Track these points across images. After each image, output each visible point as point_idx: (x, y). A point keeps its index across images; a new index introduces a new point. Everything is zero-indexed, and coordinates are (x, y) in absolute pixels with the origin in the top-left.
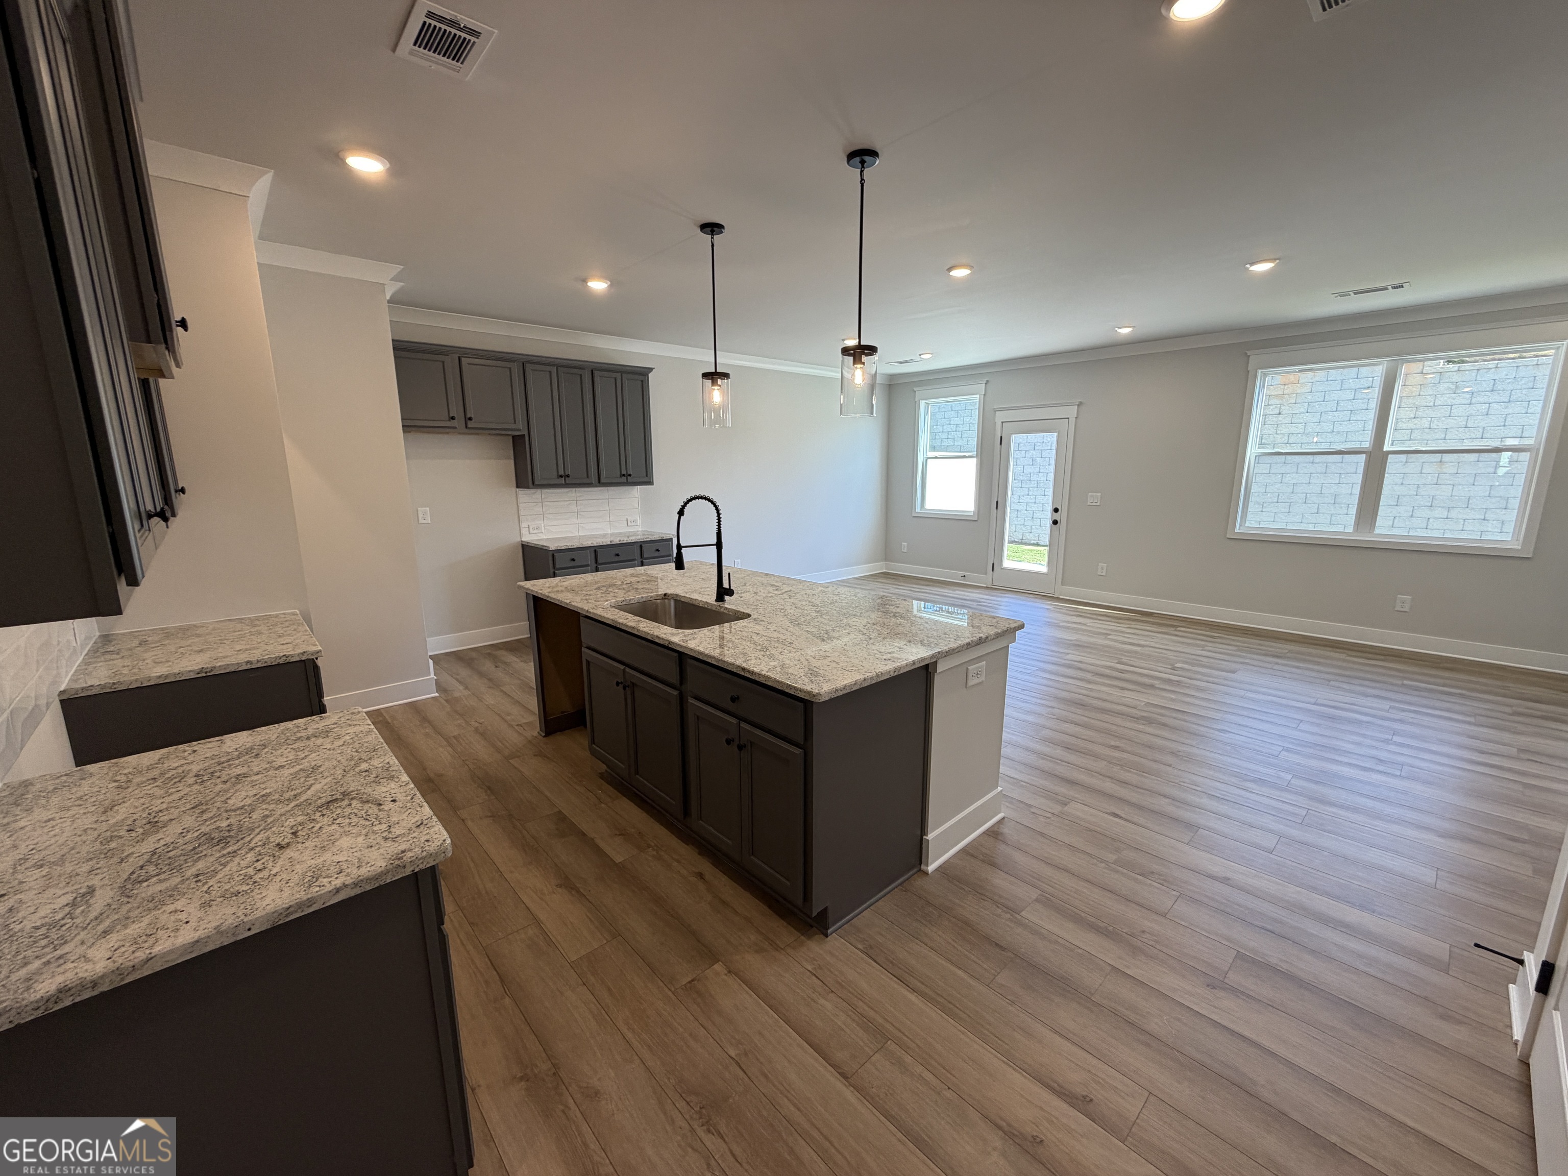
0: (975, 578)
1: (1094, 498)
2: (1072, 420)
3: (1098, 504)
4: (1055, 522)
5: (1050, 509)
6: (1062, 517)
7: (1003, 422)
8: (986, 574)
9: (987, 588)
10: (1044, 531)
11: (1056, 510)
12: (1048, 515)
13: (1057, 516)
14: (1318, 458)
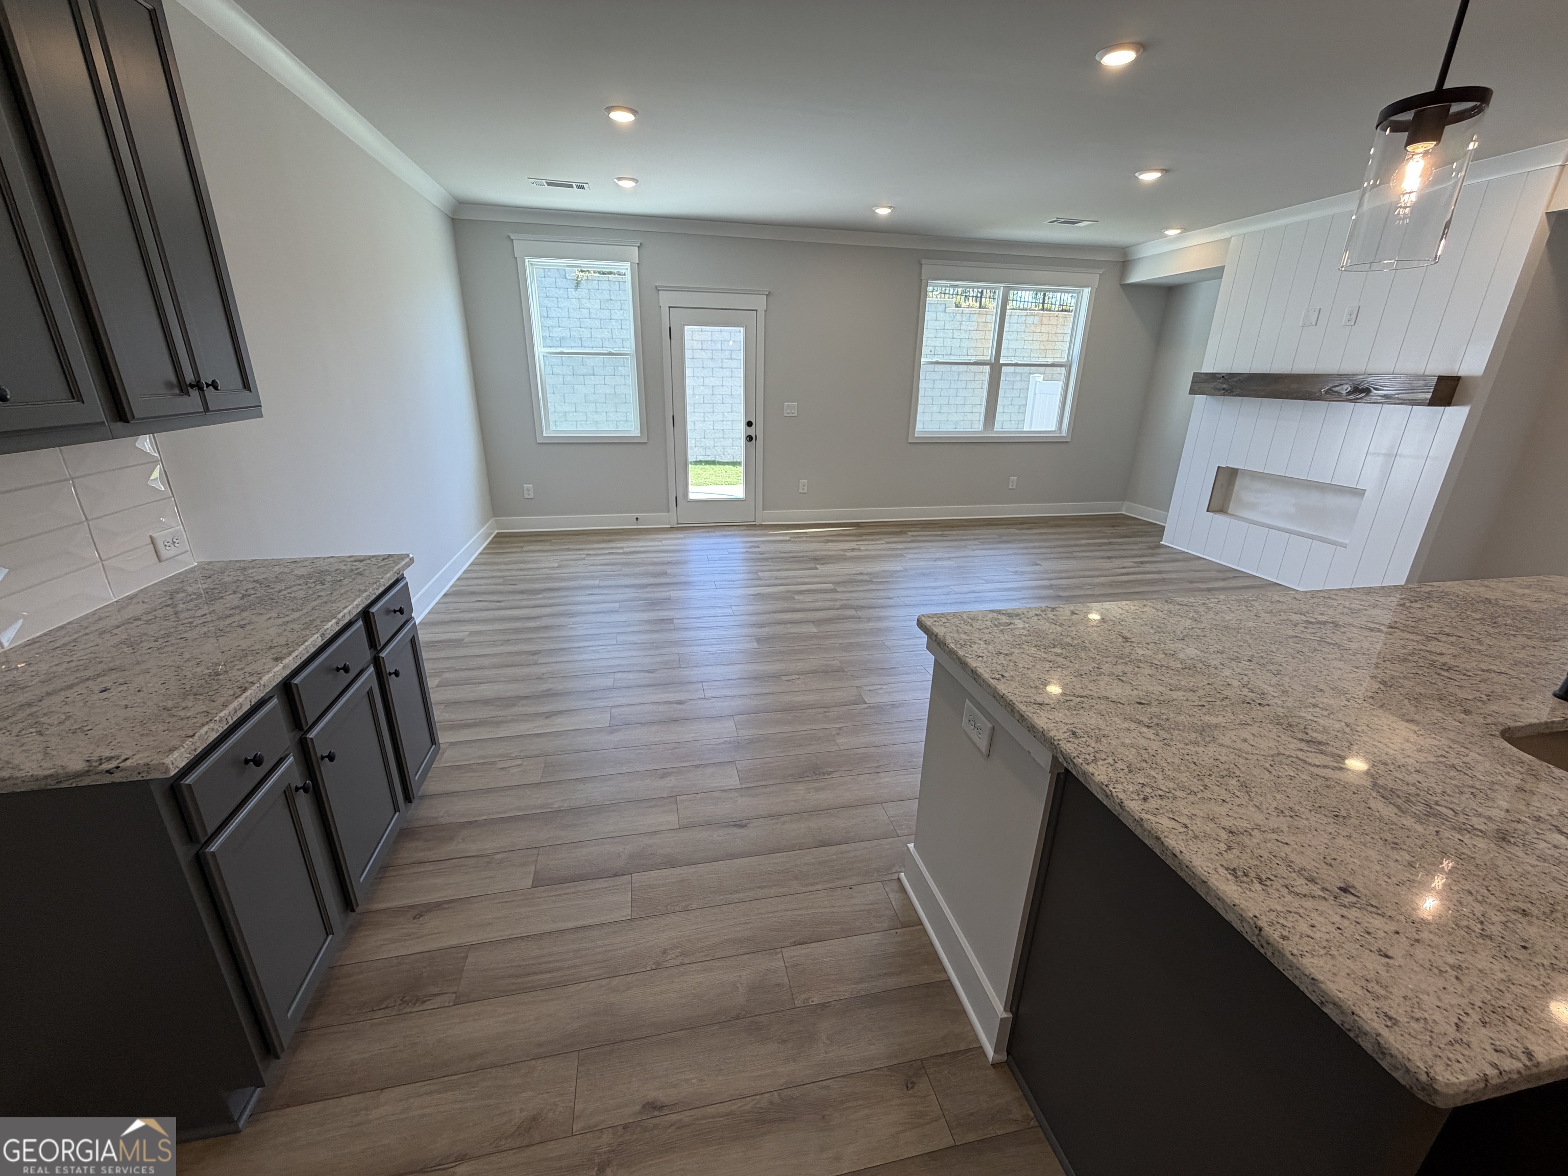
0: (651, 519)
1: (790, 408)
2: (761, 314)
3: (795, 415)
4: (750, 438)
5: (742, 425)
6: (758, 430)
7: (669, 307)
8: (668, 511)
9: (672, 529)
10: (738, 450)
11: (749, 424)
12: (741, 430)
13: (751, 431)
14: (955, 367)
